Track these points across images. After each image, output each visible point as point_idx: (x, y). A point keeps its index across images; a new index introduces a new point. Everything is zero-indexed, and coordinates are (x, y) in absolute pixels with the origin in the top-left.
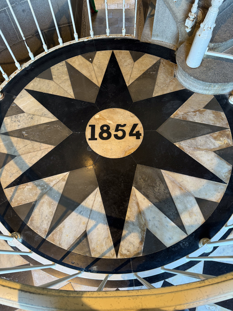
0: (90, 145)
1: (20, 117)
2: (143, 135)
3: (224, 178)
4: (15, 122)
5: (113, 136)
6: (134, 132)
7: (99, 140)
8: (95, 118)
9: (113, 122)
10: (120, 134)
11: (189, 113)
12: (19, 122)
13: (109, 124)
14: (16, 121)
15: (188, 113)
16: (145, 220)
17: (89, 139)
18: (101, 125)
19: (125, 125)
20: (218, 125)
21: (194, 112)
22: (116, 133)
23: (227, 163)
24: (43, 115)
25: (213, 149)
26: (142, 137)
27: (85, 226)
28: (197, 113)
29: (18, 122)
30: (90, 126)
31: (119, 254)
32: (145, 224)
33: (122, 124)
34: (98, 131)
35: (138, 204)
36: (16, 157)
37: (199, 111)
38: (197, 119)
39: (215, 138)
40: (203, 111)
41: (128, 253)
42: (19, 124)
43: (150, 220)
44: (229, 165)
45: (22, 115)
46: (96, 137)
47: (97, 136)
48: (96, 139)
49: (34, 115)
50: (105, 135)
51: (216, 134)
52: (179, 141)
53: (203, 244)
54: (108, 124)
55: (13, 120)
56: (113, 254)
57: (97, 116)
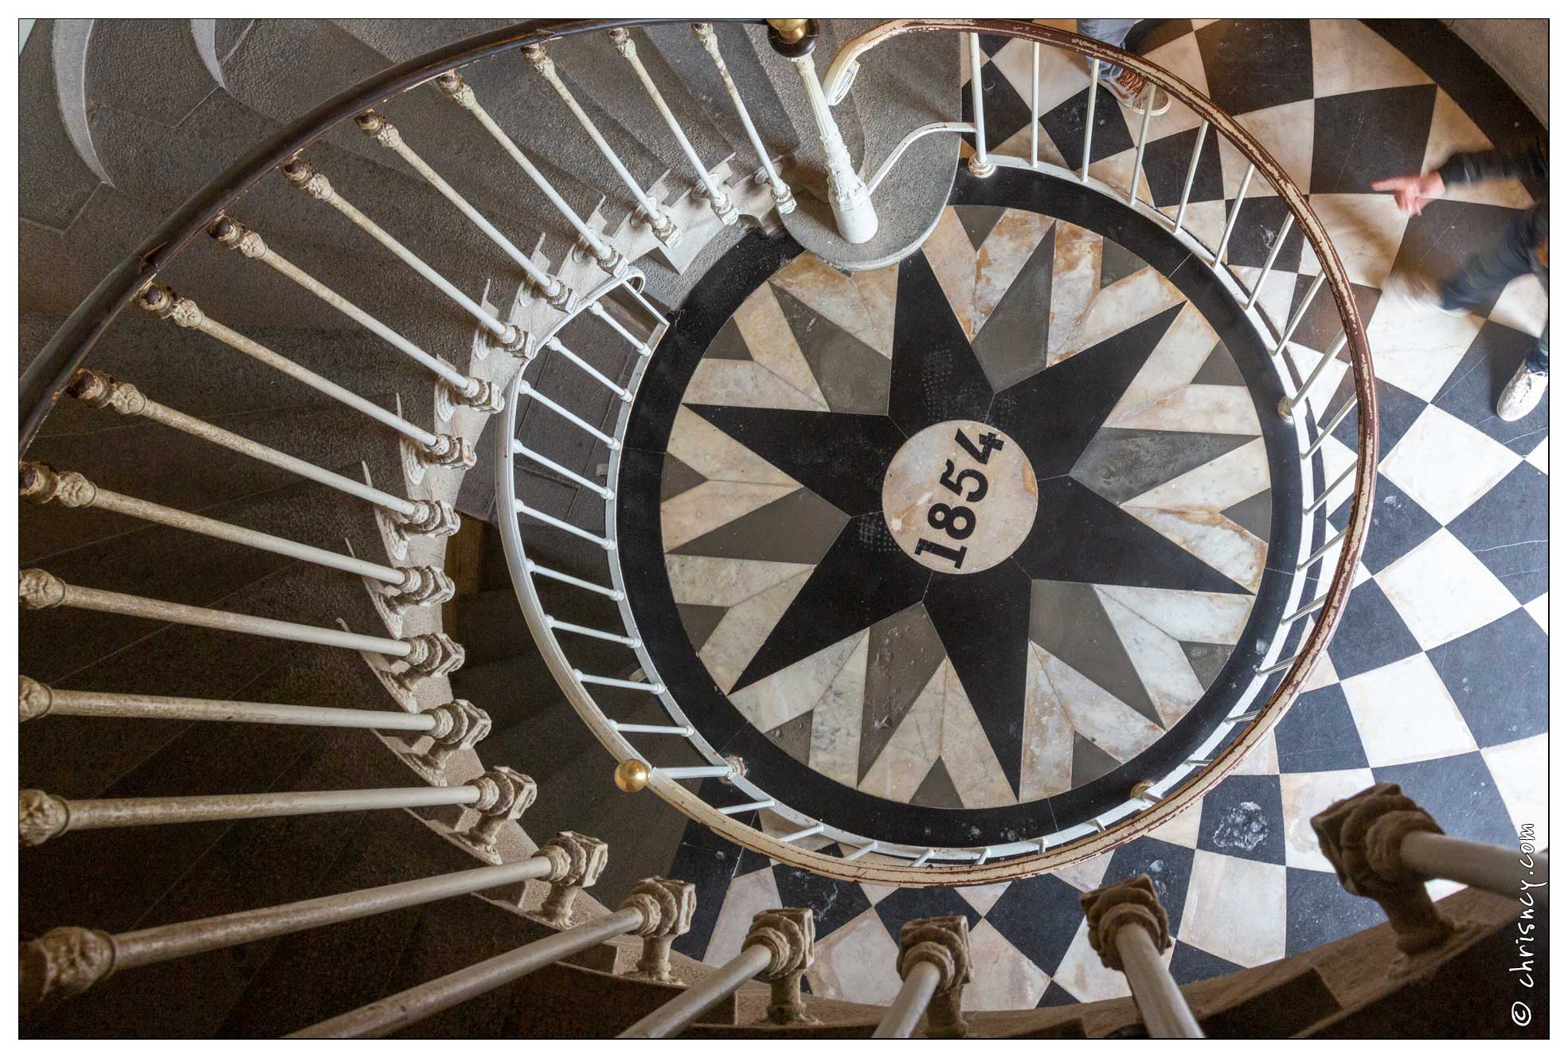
0: (974, 570)
1: (822, 724)
2: (995, 430)
3: (1172, 301)
4: (832, 742)
5: (971, 506)
6: (980, 448)
7: (968, 542)
8: (898, 531)
9: (929, 489)
10: (970, 485)
11: (978, 292)
12: (839, 730)
13: (930, 501)
14: (833, 738)
15: (974, 294)
16: (1201, 508)
17: (958, 566)
18: (927, 524)
19: (950, 464)
20: (1037, 239)
21: (978, 277)
22: (964, 494)
23: (1140, 274)
24: (840, 664)
25: (1094, 284)
26: (1000, 436)
27: (1170, 640)
28: (983, 271)
29: (838, 734)
30: (918, 552)
31: (1250, 589)
32: (1210, 513)
33: (945, 469)
34: (941, 537)
35: (1163, 511)
36: (943, 758)
37: (979, 265)
38: (1001, 281)
39: (1071, 266)
40: (984, 254)
41: (1255, 570)
42: (844, 731)
43: (1206, 500)
44: (1145, 272)
45: (816, 719)
46: (957, 549)
47: (955, 545)
48: (964, 550)
49: (831, 687)
50: (960, 523)
51: (1059, 259)
52: (1046, 352)
53: (1290, 414)
54: (931, 505)
55: (824, 746)
56: (1244, 600)
57: (895, 525)
